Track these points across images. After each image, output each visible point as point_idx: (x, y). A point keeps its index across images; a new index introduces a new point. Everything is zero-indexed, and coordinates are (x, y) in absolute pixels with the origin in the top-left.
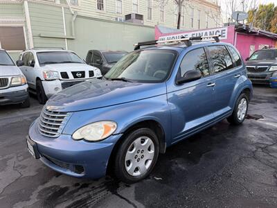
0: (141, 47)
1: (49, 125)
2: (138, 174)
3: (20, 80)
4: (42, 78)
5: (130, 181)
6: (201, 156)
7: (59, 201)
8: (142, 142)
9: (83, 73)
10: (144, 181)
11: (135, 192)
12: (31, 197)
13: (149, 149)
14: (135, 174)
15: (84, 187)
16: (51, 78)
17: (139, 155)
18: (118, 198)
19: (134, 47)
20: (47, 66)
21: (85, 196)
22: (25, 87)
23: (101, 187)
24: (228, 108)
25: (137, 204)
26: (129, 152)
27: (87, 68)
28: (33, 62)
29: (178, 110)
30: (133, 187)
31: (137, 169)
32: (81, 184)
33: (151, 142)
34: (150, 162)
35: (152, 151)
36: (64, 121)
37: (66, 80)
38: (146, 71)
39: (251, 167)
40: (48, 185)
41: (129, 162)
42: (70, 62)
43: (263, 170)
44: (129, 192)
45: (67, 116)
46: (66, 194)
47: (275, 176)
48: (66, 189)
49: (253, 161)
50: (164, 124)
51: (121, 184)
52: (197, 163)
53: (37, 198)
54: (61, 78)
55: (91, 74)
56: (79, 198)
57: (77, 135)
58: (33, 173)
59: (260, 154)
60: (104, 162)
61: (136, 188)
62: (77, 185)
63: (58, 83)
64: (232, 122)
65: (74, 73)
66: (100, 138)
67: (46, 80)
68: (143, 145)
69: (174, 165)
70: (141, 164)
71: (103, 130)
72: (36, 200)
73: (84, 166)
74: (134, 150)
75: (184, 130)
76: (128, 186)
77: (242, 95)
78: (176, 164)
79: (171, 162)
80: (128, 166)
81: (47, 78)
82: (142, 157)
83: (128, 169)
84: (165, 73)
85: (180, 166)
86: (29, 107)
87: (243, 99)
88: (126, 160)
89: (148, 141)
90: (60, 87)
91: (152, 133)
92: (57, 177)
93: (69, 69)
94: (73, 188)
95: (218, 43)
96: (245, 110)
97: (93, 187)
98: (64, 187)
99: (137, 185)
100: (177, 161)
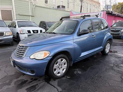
0: (63, 19)
1: (20, 52)
2: (59, 75)
3: (9, 33)
4: (19, 33)
5: (56, 78)
6: (88, 68)
7: (23, 86)
8: (61, 61)
9: (37, 31)
10: (62, 78)
11: (58, 83)
12: (11, 84)
13: (65, 64)
14: (58, 75)
15: (35, 80)
16: (23, 33)
17: (60, 66)
18: (50, 85)
19: (60, 19)
20: (22, 27)
21: (35, 84)
22: (12, 37)
23: (43, 80)
24: (102, 47)
25: (58, 88)
26: (55, 65)
27: (39, 29)
28: (16, 26)
29: (79, 47)
30: (57, 81)
31: (59, 73)
32: (34, 79)
33: (65, 61)
34: (65, 70)
35: (66, 65)
36: (26, 51)
37: (29, 34)
38: (65, 30)
39: (111, 73)
40: (19, 79)
41: (55, 70)
43: (116, 75)
44: (55, 83)
45: (28, 48)
46: (27, 83)
47: (121, 77)
48: (27, 81)
49: (112, 71)
51: (51, 79)
52: (86, 71)
53: (14, 84)
54: (28, 33)
55: (41, 31)
56: (33, 85)
57: (32, 57)
58: (13, 73)
59: (116, 68)
60: (44, 69)
61: (58, 81)
62: (32, 79)
63: (26, 35)
64: (103, 53)
65: (33, 31)
66: (42, 58)
70: (61, 71)
71: (44, 55)
73: (35, 70)
74: (58, 64)
76: (55, 80)
78: (77, 71)
80: (55, 71)
81: (22, 33)
83: (55, 72)
84: (73, 31)
85: (78, 72)
87: (108, 43)
88: (54, 68)
89: (64, 60)
90: (27, 37)
91: (66, 57)
92: (23, 75)
93: (31, 29)
94: (30, 80)
95: (97, 18)
96: (109, 48)
97: (39, 80)
98: (26, 80)
99: (59, 80)
100: (77, 70)
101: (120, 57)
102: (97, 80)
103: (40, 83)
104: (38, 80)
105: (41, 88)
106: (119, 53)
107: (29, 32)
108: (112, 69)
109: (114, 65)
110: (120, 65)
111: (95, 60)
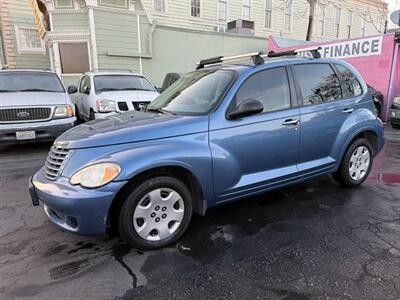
0: (205, 66)
2: (156, 238)
3: (65, 110)
4: (95, 110)
5: (143, 247)
6: (264, 226)
8: (164, 196)
10: (165, 250)
11: (146, 261)
12: (22, 251)
13: (176, 207)
14: (151, 238)
17: (159, 213)
18: (120, 264)
19: (196, 67)
20: (103, 93)
22: (72, 120)
24: (330, 159)
25: (140, 275)
26: (140, 207)
30: (147, 255)
31: (154, 232)
32: (84, 244)
33: (178, 197)
34: (176, 226)
35: (181, 210)
36: (65, 159)
41: (141, 222)
42: (135, 89)
44: (138, 261)
45: (68, 155)
47: (364, 267)
48: (65, 247)
51: (133, 250)
54: (118, 110)
60: (101, 217)
61: (149, 257)
62: (80, 243)
65: (136, 104)
66: (98, 185)
67: (99, 112)
68: (165, 199)
69: (218, 234)
70: (162, 226)
71: (103, 174)
73: (78, 218)
74: (150, 205)
76: (141, 253)
77: (361, 140)
78: (222, 232)
79: (216, 229)
80: (140, 225)
81: (101, 109)
82: (164, 216)
83: (139, 230)
85: (225, 236)
87: (361, 148)
88: (136, 216)
89: (174, 196)
94: (73, 246)
95: (317, 60)
96: (367, 164)
97: (97, 249)
98: (62, 244)
99: (152, 253)
100: (224, 229)
102: (272, 265)
103: (96, 257)
104: (96, 247)
107: (123, 106)
108: (349, 236)
109: (363, 223)
110: (385, 225)
111: (303, 203)
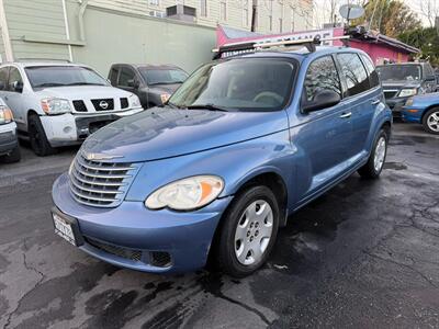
2: (250, 261)
3: (2, 114)
4: (40, 111)
5: (241, 274)
6: (336, 229)
7: (127, 315)
8: (257, 210)
9: (110, 102)
10: (261, 273)
11: (252, 290)
12: (74, 312)
13: (266, 221)
14: (247, 262)
15: (163, 289)
16: (55, 112)
17: (253, 230)
18: (228, 303)
20: (46, 90)
21: (170, 304)
22: (12, 127)
23: (193, 287)
24: (364, 153)
26: (239, 226)
27: (117, 94)
28: (20, 84)
30: (245, 282)
31: (249, 254)
32: (156, 284)
33: (269, 209)
34: (266, 241)
35: (270, 224)
36: (127, 179)
37: (82, 114)
39: (415, 241)
40: (99, 289)
41: (239, 243)
42: (85, 84)
43: (435, 244)
44: (243, 291)
45: (132, 170)
46: (135, 302)
48: (132, 295)
49: (415, 231)
50: (287, 180)
51: (225, 280)
52: (333, 240)
53: (87, 313)
54: (74, 111)
55: (124, 103)
56: (162, 309)
57: (152, 202)
58: (65, 271)
59: (424, 222)
60: (205, 245)
61: (251, 284)
62: (149, 286)
63: (70, 120)
65: (96, 103)
66: (196, 205)
67: (47, 114)
68: (258, 213)
69: (299, 244)
70: (255, 246)
71: (200, 191)
72: (86, 317)
73: (172, 252)
74: (246, 222)
75: (312, 188)
76: (238, 283)
77: (381, 132)
78: (302, 242)
79: (294, 240)
80: (238, 249)
81: (50, 111)
82: (257, 233)
83: (239, 253)
85: (309, 245)
86: (18, 161)
87: (381, 139)
88: (236, 239)
89: (265, 207)
90: (74, 126)
92: (110, 275)
93: (87, 95)
94: (143, 292)
96: (383, 154)
97: (179, 288)
98: (127, 290)
99: (251, 279)
100: (301, 237)
101: (423, 184)
103: (188, 298)
104: (175, 286)
105: (197, 316)
106: (413, 168)
107: (80, 105)
108: (414, 225)
109: (414, 211)
110: (432, 210)
111: (347, 199)
